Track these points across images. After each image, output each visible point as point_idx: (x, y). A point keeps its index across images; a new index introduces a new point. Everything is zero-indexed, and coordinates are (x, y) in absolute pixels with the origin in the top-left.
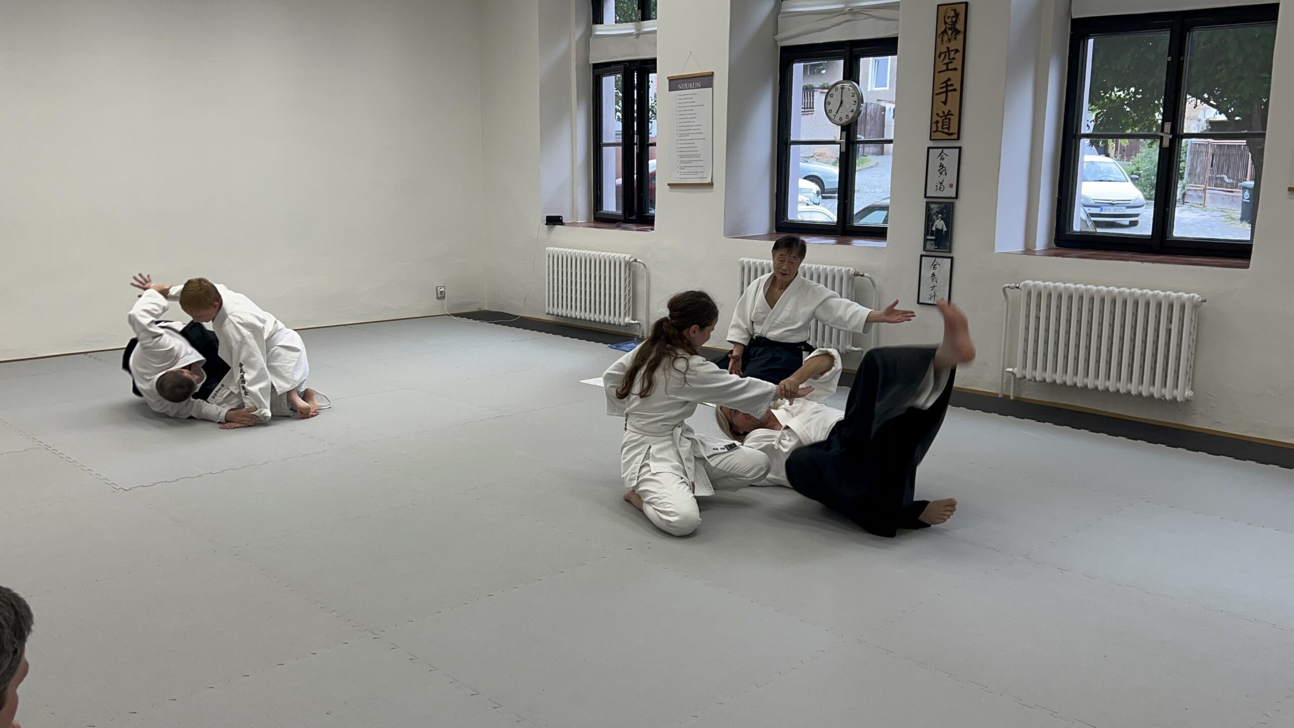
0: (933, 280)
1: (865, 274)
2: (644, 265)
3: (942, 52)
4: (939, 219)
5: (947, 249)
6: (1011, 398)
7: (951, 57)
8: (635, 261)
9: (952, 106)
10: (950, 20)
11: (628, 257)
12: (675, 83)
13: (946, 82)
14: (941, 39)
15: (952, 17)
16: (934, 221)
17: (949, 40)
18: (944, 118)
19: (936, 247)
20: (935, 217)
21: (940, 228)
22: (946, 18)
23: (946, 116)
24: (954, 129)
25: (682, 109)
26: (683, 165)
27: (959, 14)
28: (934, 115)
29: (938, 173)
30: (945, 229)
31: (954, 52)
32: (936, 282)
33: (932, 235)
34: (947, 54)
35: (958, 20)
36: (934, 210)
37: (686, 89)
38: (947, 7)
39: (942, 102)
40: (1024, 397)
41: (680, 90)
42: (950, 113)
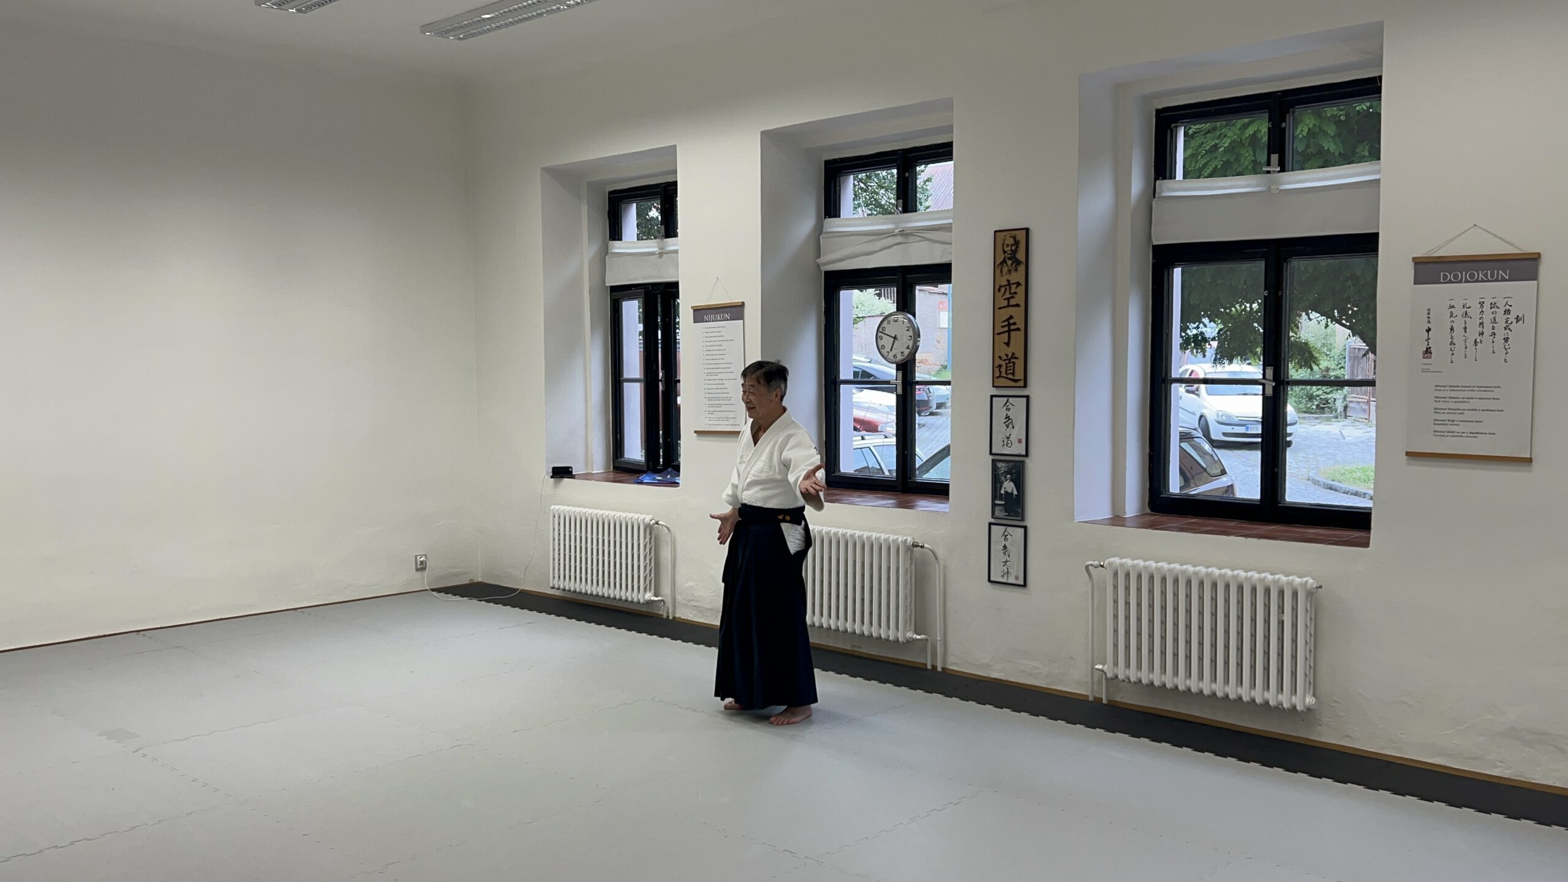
0: (1005, 554)
1: (926, 545)
2: (668, 529)
3: (1002, 285)
4: (1008, 481)
5: (1019, 517)
6: (1104, 702)
7: (1013, 291)
8: (657, 523)
9: (1016, 347)
10: (1009, 248)
11: (648, 518)
12: (701, 314)
13: (1008, 320)
14: (1000, 269)
15: (1011, 245)
16: (1002, 483)
17: (1010, 271)
18: (1007, 362)
19: (1007, 514)
20: (1003, 478)
21: (1010, 491)
22: (1005, 246)
23: (1010, 359)
24: (1019, 375)
25: (709, 344)
26: (712, 409)
27: (1019, 242)
28: (997, 359)
29: (1004, 425)
30: (1015, 493)
31: (1015, 286)
32: (1009, 556)
33: (1001, 499)
34: (1008, 287)
35: (1018, 249)
36: (1002, 469)
37: (713, 321)
38: (1004, 234)
39: (1005, 343)
40: (1119, 700)
41: (706, 321)
42: (1014, 356)
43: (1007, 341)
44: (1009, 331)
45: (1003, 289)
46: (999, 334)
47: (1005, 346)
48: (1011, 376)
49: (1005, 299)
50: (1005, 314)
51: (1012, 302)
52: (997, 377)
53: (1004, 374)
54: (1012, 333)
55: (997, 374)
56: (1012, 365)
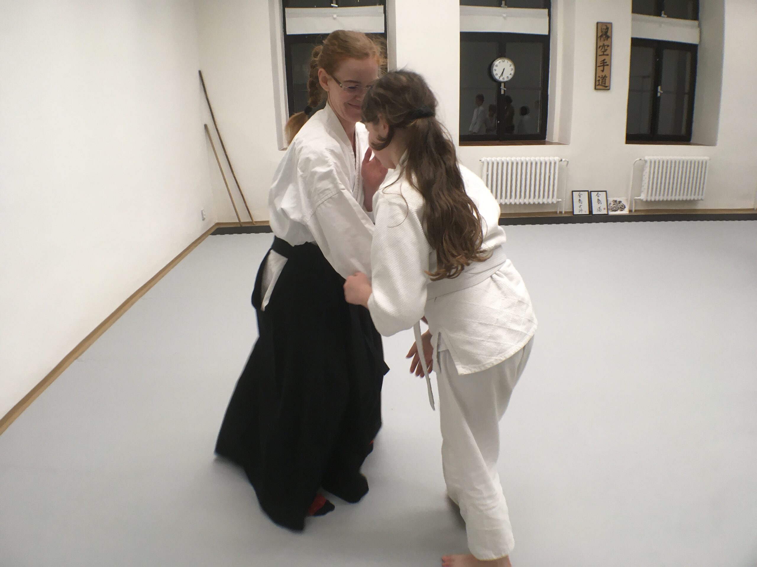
3: (600, 46)
7: (605, 49)
9: (607, 72)
10: (603, 31)
13: (602, 61)
14: (599, 39)
15: (604, 29)
17: (603, 40)
18: (601, 79)
22: (602, 29)
23: (603, 78)
24: (607, 85)
27: (608, 28)
28: (597, 77)
31: (606, 46)
34: (603, 47)
35: (608, 31)
38: (601, 24)
42: (605, 76)
43: (602, 69)
44: (604, 66)
45: (601, 48)
46: (599, 66)
47: (601, 72)
48: (604, 85)
49: (602, 52)
50: (601, 59)
51: (605, 53)
52: (598, 85)
53: (600, 84)
54: (605, 67)
55: (597, 83)
56: (604, 80)
